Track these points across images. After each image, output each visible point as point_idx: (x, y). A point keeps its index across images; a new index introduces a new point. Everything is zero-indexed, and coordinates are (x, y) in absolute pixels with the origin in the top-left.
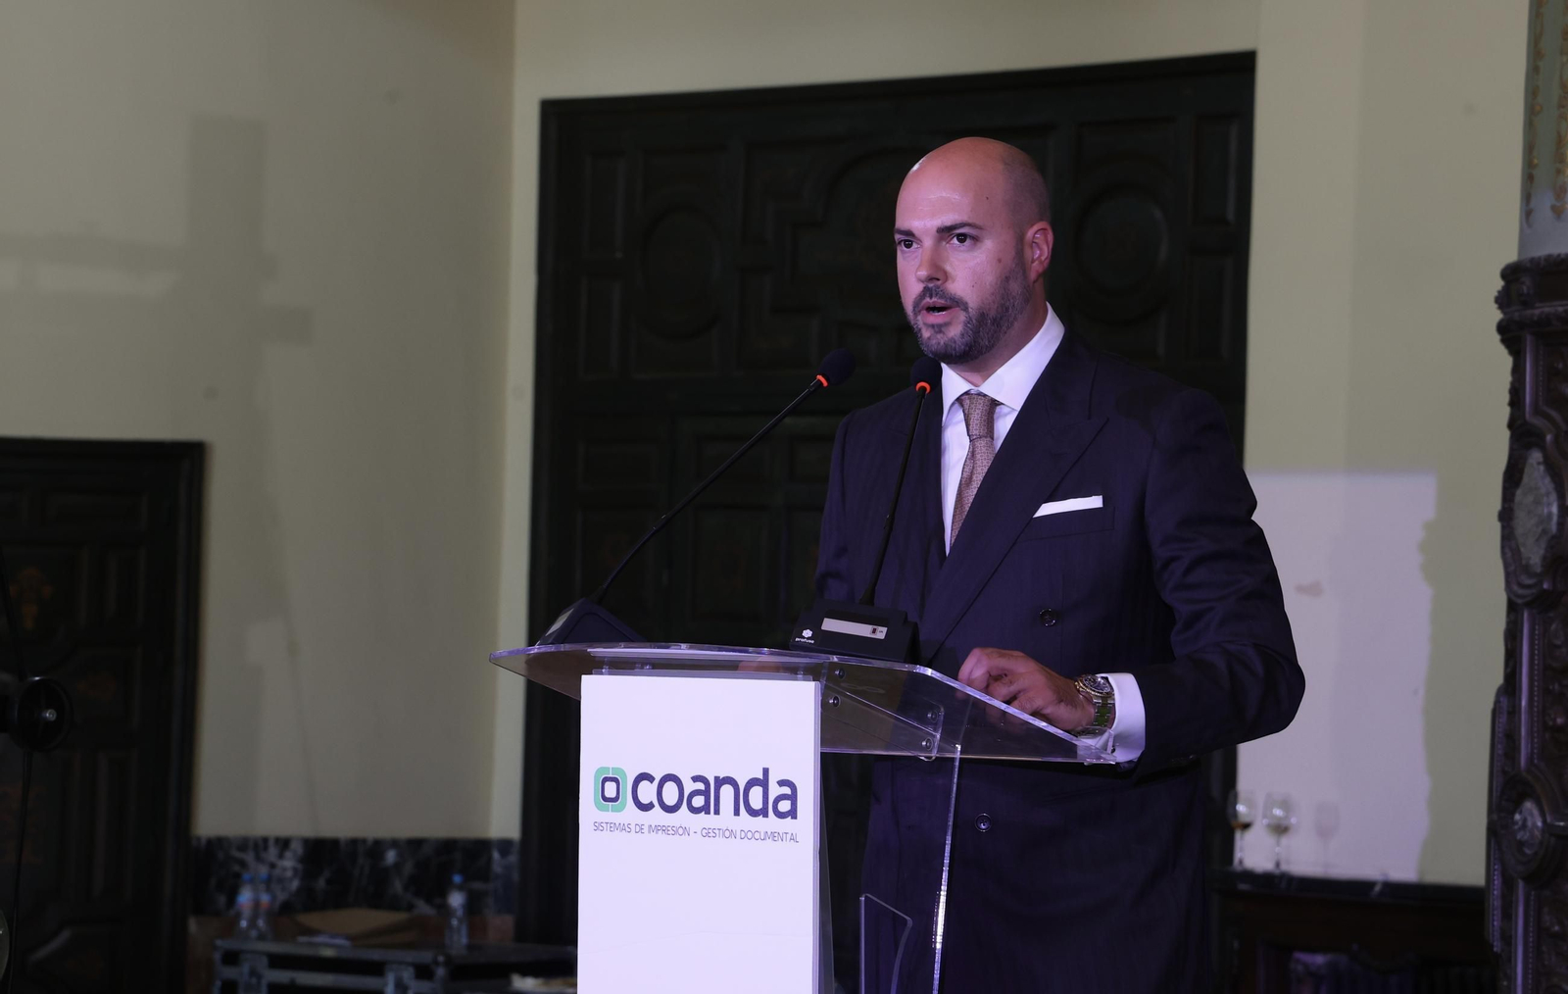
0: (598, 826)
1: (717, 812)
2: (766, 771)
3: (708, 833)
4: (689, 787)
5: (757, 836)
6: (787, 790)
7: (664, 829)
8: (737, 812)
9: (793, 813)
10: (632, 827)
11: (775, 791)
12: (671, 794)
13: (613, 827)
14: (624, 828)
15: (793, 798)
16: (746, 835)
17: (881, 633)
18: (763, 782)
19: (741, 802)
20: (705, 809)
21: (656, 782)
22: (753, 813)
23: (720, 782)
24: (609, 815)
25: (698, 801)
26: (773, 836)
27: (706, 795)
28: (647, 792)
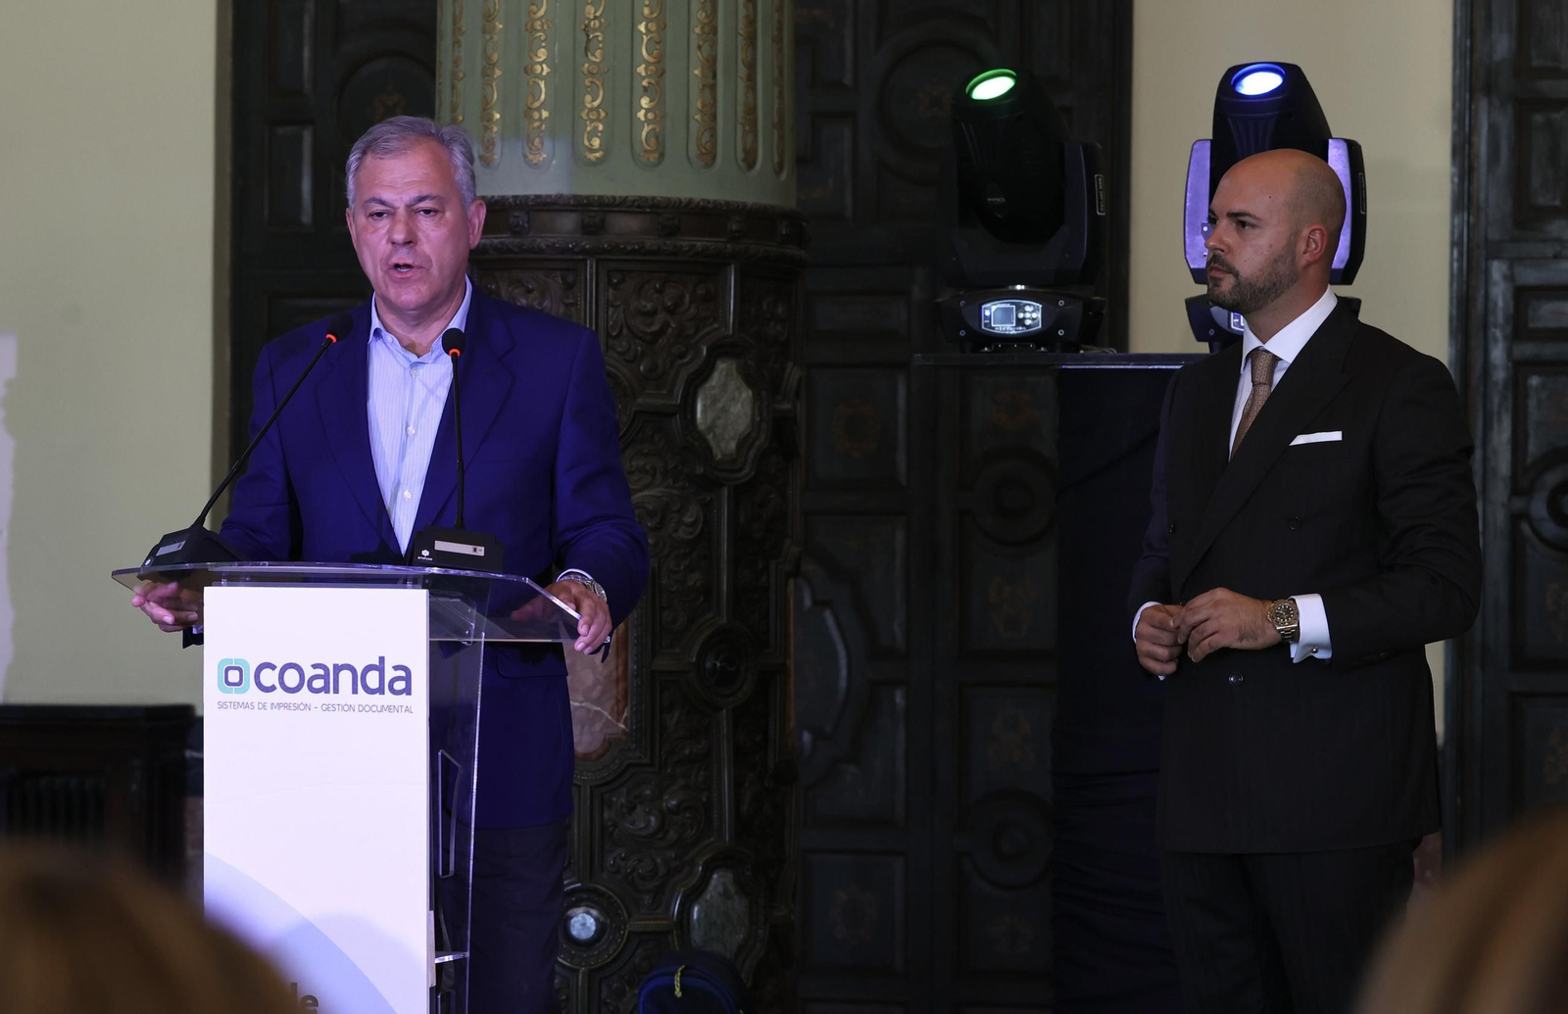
0: (222, 705)
1: (336, 691)
2: (382, 659)
3: (327, 708)
4: (309, 673)
5: (374, 709)
6: (402, 673)
7: (287, 706)
8: (355, 691)
9: (408, 691)
10: (256, 705)
11: (390, 674)
12: (291, 678)
13: (237, 705)
14: (245, 706)
15: (408, 679)
16: (363, 709)
17: (481, 551)
18: (380, 668)
19: (359, 682)
20: (325, 689)
21: (277, 671)
22: (369, 691)
23: (338, 668)
24: (234, 696)
25: (318, 684)
26: (389, 709)
27: (327, 678)
28: (269, 677)
